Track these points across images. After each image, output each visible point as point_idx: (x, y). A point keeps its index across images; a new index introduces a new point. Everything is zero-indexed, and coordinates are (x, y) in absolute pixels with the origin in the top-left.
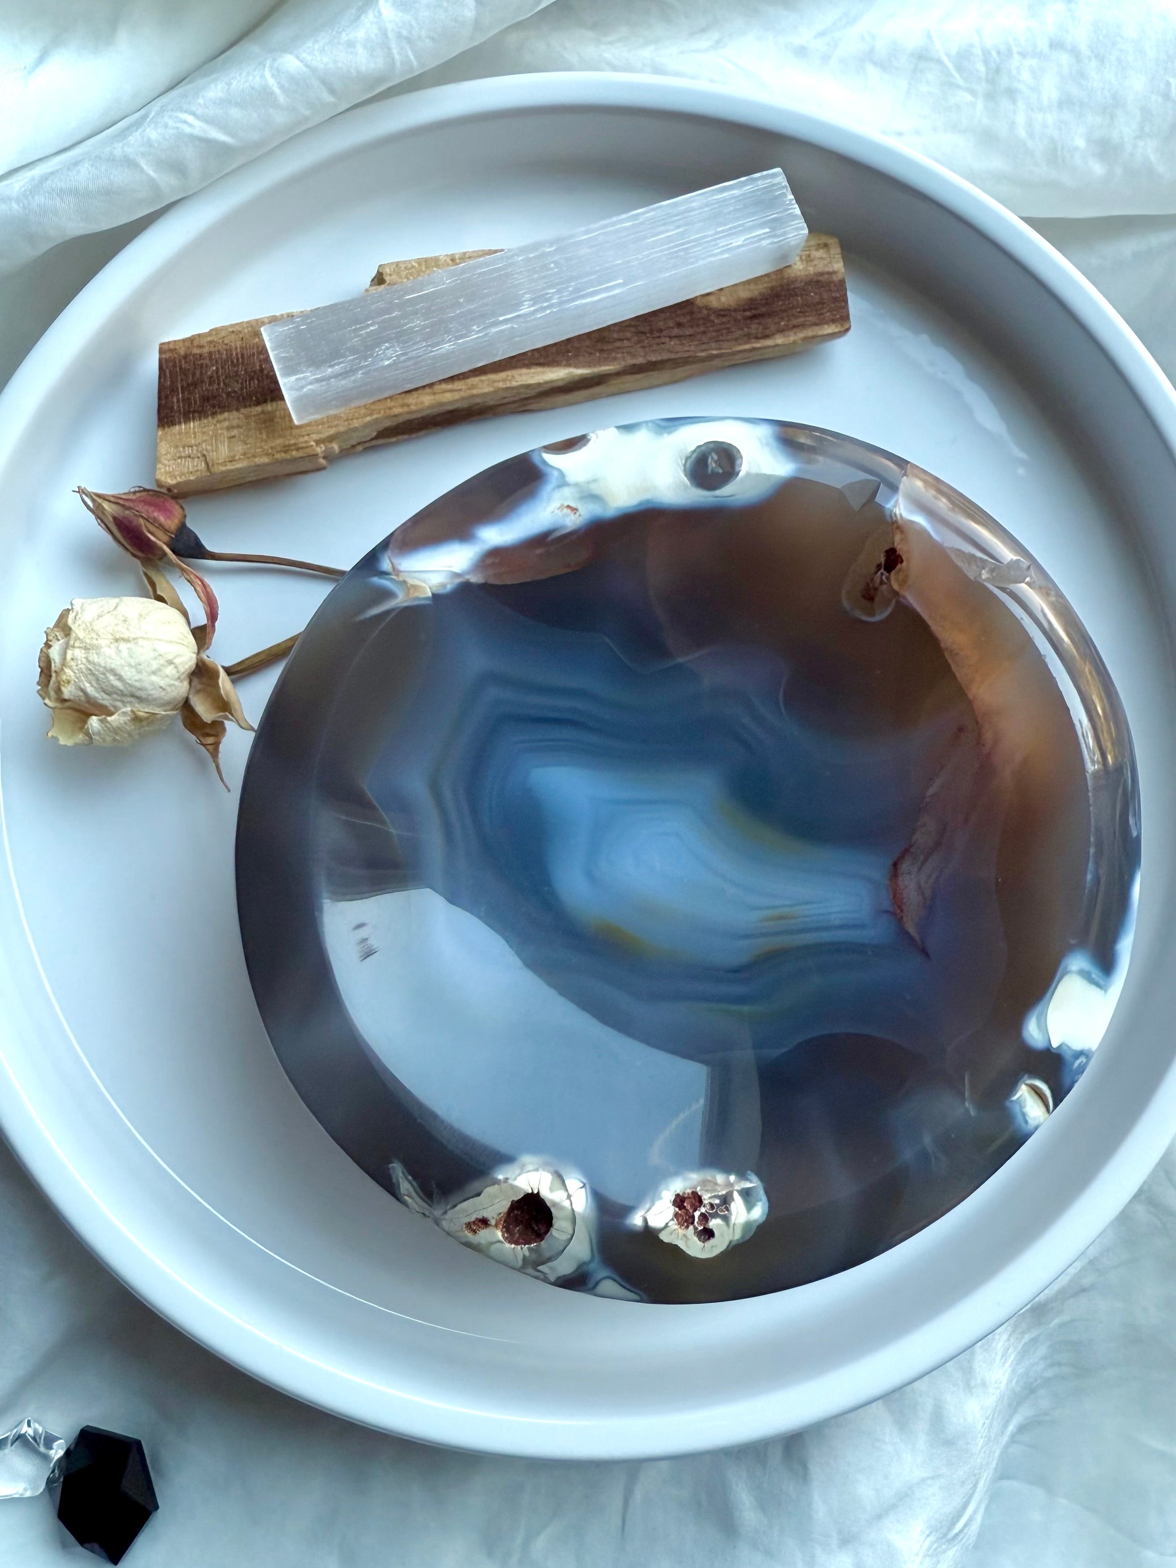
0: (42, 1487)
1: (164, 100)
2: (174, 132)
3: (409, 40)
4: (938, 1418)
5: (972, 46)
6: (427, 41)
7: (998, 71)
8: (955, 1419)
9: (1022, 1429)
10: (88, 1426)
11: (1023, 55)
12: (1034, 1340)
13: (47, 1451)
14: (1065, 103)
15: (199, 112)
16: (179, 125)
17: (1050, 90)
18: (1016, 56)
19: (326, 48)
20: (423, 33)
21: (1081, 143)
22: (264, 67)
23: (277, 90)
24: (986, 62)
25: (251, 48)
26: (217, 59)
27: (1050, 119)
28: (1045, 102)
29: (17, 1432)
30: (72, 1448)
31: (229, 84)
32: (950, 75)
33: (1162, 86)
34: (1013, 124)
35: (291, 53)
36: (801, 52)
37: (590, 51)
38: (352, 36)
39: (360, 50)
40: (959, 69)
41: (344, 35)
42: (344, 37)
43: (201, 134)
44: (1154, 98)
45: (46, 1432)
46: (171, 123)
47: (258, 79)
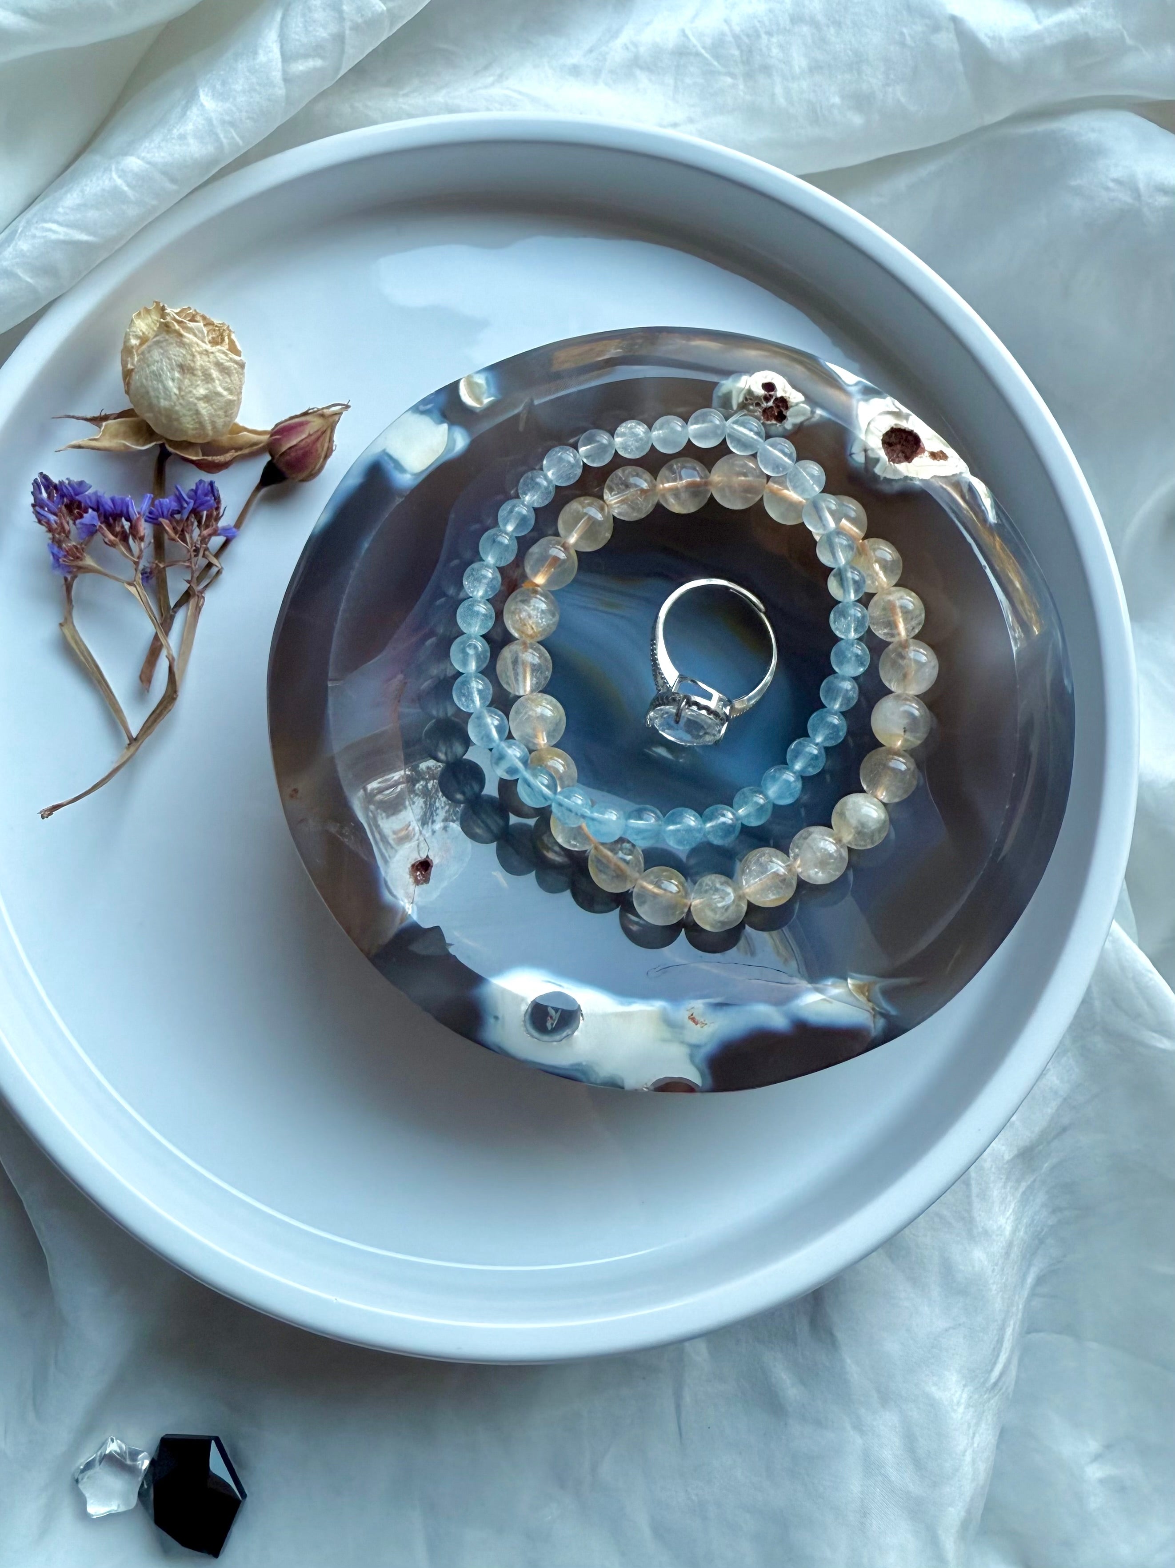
0: (134, 1500)
1: (29, 214)
2: (42, 240)
3: (232, 124)
4: (947, 1270)
5: (723, 34)
6: (248, 121)
7: (750, 51)
8: (961, 1267)
9: (1040, 1280)
10: (167, 1435)
11: (769, 34)
12: (1030, 1188)
13: (134, 1463)
14: (815, 68)
15: (61, 219)
16: (44, 234)
17: (799, 61)
18: (764, 36)
19: (161, 145)
20: (244, 114)
21: (836, 100)
22: (111, 170)
23: (126, 188)
24: (739, 47)
25: (92, 158)
26: (65, 174)
27: (804, 84)
28: (797, 70)
29: (101, 1453)
30: (156, 1458)
31: (82, 191)
32: (709, 64)
33: (897, 37)
34: (773, 95)
35: (132, 155)
36: (575, 71)
37: (390, 104)
38: (182, 131)
39: (191, 141)
40: (717, 57)
41: (175, 131)
42: (175, 132)
43: (67, 238)
44: (892, 48)
45: (130, 1448)
46: (38, 233)
47: (107, 182)
